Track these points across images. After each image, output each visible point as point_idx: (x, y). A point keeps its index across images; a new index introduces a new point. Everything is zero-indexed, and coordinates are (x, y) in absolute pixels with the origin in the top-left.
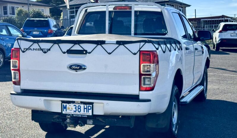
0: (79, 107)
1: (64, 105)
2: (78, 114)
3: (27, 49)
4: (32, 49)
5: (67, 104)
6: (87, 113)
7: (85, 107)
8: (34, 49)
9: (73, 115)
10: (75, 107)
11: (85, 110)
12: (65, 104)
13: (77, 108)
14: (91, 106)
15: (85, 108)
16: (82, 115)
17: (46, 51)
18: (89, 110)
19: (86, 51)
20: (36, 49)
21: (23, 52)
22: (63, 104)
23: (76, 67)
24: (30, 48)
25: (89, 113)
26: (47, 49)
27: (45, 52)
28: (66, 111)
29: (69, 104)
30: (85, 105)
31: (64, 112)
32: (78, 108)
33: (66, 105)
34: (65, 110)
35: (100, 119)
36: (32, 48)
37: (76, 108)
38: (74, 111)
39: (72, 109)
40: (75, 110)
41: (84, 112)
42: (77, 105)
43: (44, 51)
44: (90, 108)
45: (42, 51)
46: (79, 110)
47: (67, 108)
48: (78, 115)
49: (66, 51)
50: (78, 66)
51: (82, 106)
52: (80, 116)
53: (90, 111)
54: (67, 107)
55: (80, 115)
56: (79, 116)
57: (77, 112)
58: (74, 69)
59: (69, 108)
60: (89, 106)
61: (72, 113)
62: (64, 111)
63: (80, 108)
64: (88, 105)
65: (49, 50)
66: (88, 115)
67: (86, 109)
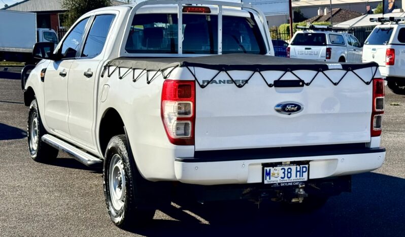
0: (289, 170)
1: (266, 170)
2: (288, 181)
3: (209, 82)
4: (218, 82)
5: (271, 168)
6: (301, 177)
7: (298, 169)
8: (220, 81)
9: (279, 184)
10: (283, 170)
11: (298, 173)
12: (268, 169)
13: (286, 173)
14: (307, 166)
15: (298, 171)
16: (293, 182)
17: (242, 84)
18: (304, 173)
19: (303, 82)
20: (225, 81)
21: (202, 87)
22: (265, 168)
23: (292, 107)
24: (214, 79)
25: (303, 178)
26: (242, 81)
27: (240, 86)
28: (270, 179)
29: (275, 168)
30: (298, 166)
31: (266, 182)
32: (288, 172)
33: (270, 170)
34: (268, 178)
35: (313, 185)
36: (217, 79)
37: (284, 173)
38: (282, 178)
39: (278, 174)
40: (283, 176)
41: (296, 176)
42: (286, 168)
43: (238, 84)
44: (304, 169)
45: (236, 84)
46: (289, 176)
47: (271, 174)
48: (287, 183)
49: (272, 83)
50: (296, 105)
51: (294, 168)
52: (291, 184)
53: (305, 175)
54: (271, 172)
55: (290, 182)
56: (289, 184)
57: (286, 178)
58: (288, 111)
59: (274, 174)
60: (303, 167)
61: (279, 182)
62: (266, 179)
63: (290, 172)
64: (301, 166)
65: (247, 81)
66: (302, 180)
67: (300, 171)
